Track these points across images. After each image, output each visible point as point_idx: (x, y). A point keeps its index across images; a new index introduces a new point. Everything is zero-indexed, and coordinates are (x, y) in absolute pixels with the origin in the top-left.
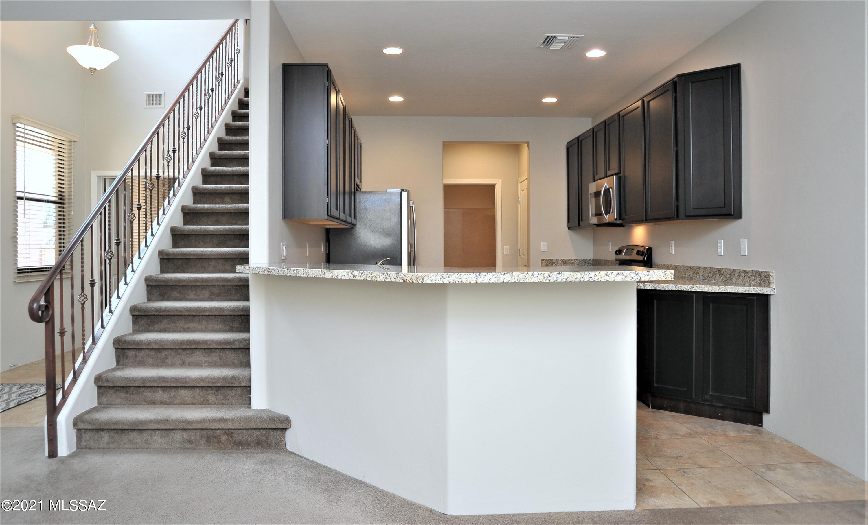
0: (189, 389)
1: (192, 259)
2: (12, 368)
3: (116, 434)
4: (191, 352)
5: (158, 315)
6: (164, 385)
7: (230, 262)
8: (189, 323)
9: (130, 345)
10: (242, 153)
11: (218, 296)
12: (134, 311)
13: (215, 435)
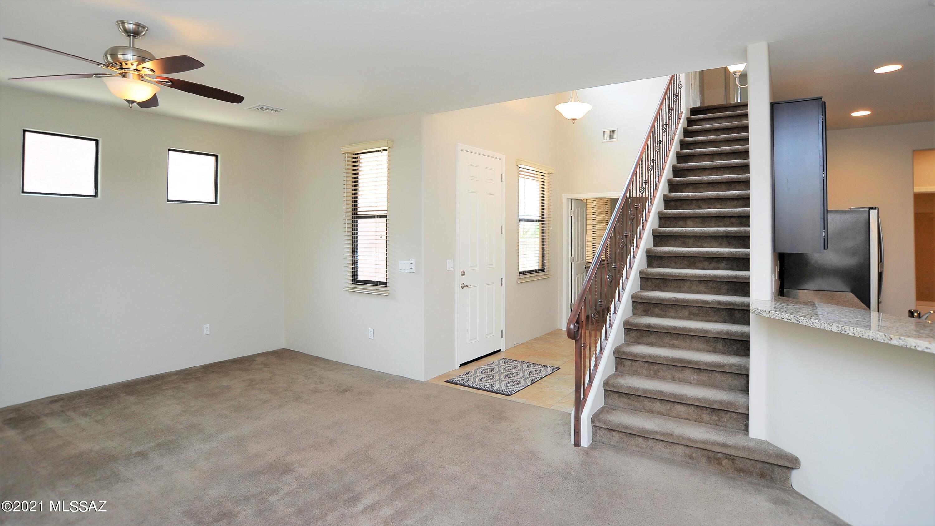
0: (685, 406)
1: (669, 279)
2: (515, 345)
3: (625, 437)
4: (681, 369)
5: (647, 331)
6: (662, 398)
7: (704, 284)
8: (674, 340)
9: (628, 356)
10: (698, 179)
11: (697, 316)
12: (627, 326)
13: (716, 457)
